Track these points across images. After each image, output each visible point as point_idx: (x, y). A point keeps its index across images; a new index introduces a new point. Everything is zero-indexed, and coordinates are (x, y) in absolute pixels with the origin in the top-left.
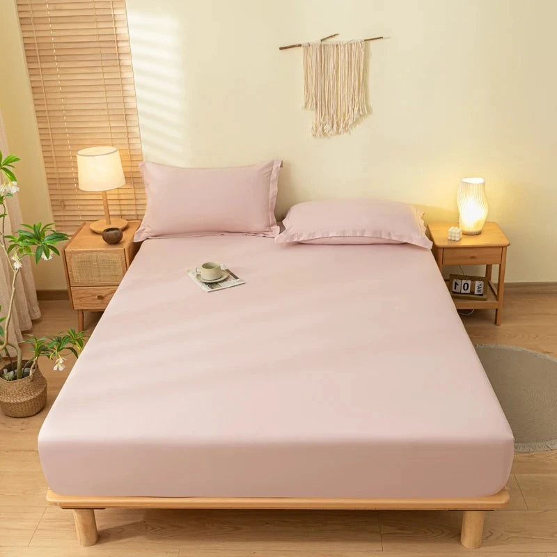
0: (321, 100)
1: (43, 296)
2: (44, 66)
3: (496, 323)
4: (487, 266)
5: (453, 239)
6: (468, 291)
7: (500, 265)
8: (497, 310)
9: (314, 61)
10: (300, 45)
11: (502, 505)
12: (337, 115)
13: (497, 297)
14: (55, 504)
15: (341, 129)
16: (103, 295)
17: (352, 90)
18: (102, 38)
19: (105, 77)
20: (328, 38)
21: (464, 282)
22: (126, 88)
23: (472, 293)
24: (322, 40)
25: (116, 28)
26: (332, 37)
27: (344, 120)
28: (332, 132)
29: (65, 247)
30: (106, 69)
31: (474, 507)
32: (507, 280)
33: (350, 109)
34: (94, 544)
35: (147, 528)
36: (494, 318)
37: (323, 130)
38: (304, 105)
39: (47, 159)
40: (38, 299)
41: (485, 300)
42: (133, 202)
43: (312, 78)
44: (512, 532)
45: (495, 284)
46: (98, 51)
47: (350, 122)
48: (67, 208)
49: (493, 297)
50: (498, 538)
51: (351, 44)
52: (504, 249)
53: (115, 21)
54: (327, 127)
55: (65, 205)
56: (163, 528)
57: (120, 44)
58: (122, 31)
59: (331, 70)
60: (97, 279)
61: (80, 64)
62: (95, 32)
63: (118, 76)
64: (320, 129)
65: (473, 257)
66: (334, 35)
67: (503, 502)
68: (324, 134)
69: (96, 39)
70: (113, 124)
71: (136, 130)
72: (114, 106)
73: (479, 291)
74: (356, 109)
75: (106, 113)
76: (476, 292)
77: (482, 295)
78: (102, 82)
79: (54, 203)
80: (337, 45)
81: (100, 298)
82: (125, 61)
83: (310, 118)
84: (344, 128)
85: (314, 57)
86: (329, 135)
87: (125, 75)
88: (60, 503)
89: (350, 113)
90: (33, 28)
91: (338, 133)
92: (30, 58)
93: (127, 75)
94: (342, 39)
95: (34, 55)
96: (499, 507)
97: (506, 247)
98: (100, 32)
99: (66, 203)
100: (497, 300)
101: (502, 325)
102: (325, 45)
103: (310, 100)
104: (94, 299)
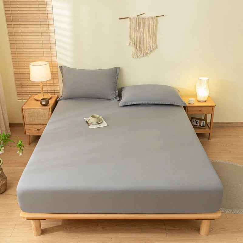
0: (136, 42)
1: (12, 125)
2: (15, 23)
3: (209, 139)
4: (205, 114)
5: (190, 103)
6: (198, 125)
7: (211, 114)
8: (209, 133)
9: (134, 25)
10: (128, 18)
11: (218, 217)
12: (143, 49)
13: (210, 128)
14: (24, 217)
15: (145, 55)
16: (40, 128)
17: (150, 38)
18: (40, 12)
19: (42, 29)
20: (140, 15)
21: (196, 120)
22: (51, 34)
23: (200, 126)
24: (137, 16)
25: (47, 8)
26: (142, 14)
27: (146, 51)
28: (141, 56)
29: (23, 106)
30: (42, 26)
31: (206, 218)
32: (214, 121)
33: (149, 46)
34: (40, 235)
35: (63, 228)
36: (208, 137)
37: (137, 55)
38: (129, 44)
39: (15, 65)
40: (10, 127)
41: (205, 129)
42: (53, 85)
43: (133, 32)
44: (221, 228)
45: (208, 123)
46: (38, 18)
47: (149, 52)
48: (23, 87)
49: (208, 128)
50: (215, 231)
51: (150, 18)
52: (213, 107)
53: (47, 5)
54: (139, 54)
55: (22, 86)
56: (71, 228)
57: (48, 15)
58: (49, 9)
59: (141, 29)
60: (37, 121)
61: (31, 23)
62: (37, 9)
63: (47, 29)
64: (136, 55)
65: (200, 111)
66: (143, 14)
67: (219, 216)
68: (137, 56)
69: (38, 12)
70: (44, 50)
71: (54, 53)
72: (45, 42)
73: (203, 125)
74: (151, 46)
75: (42, 45)
76: (202, 126)
77: (204, 127)
78: (40, 31)
79: (17, 84)
80: (144, 18)
81: (39, 130)
82: (51, 22)
83: (131, 50)
84: (146, 54)
85: (134, 23)
86: (140, 57)
87: (50, 29)
88: (26, 217)
89: (149, 48)
90: (10, 6)
91: (143, 56)
92: (8, 20)
93: (51, 28)
94: (147, 15)
95: (10, 18)
96: (217, 218)
97: (214, 106)
98: (40, 9)
99: (23, 84)
100: (210, 129)
101: (211, 140)
102: (139, 18)
103: (132, 42)
104: (35, 130)
